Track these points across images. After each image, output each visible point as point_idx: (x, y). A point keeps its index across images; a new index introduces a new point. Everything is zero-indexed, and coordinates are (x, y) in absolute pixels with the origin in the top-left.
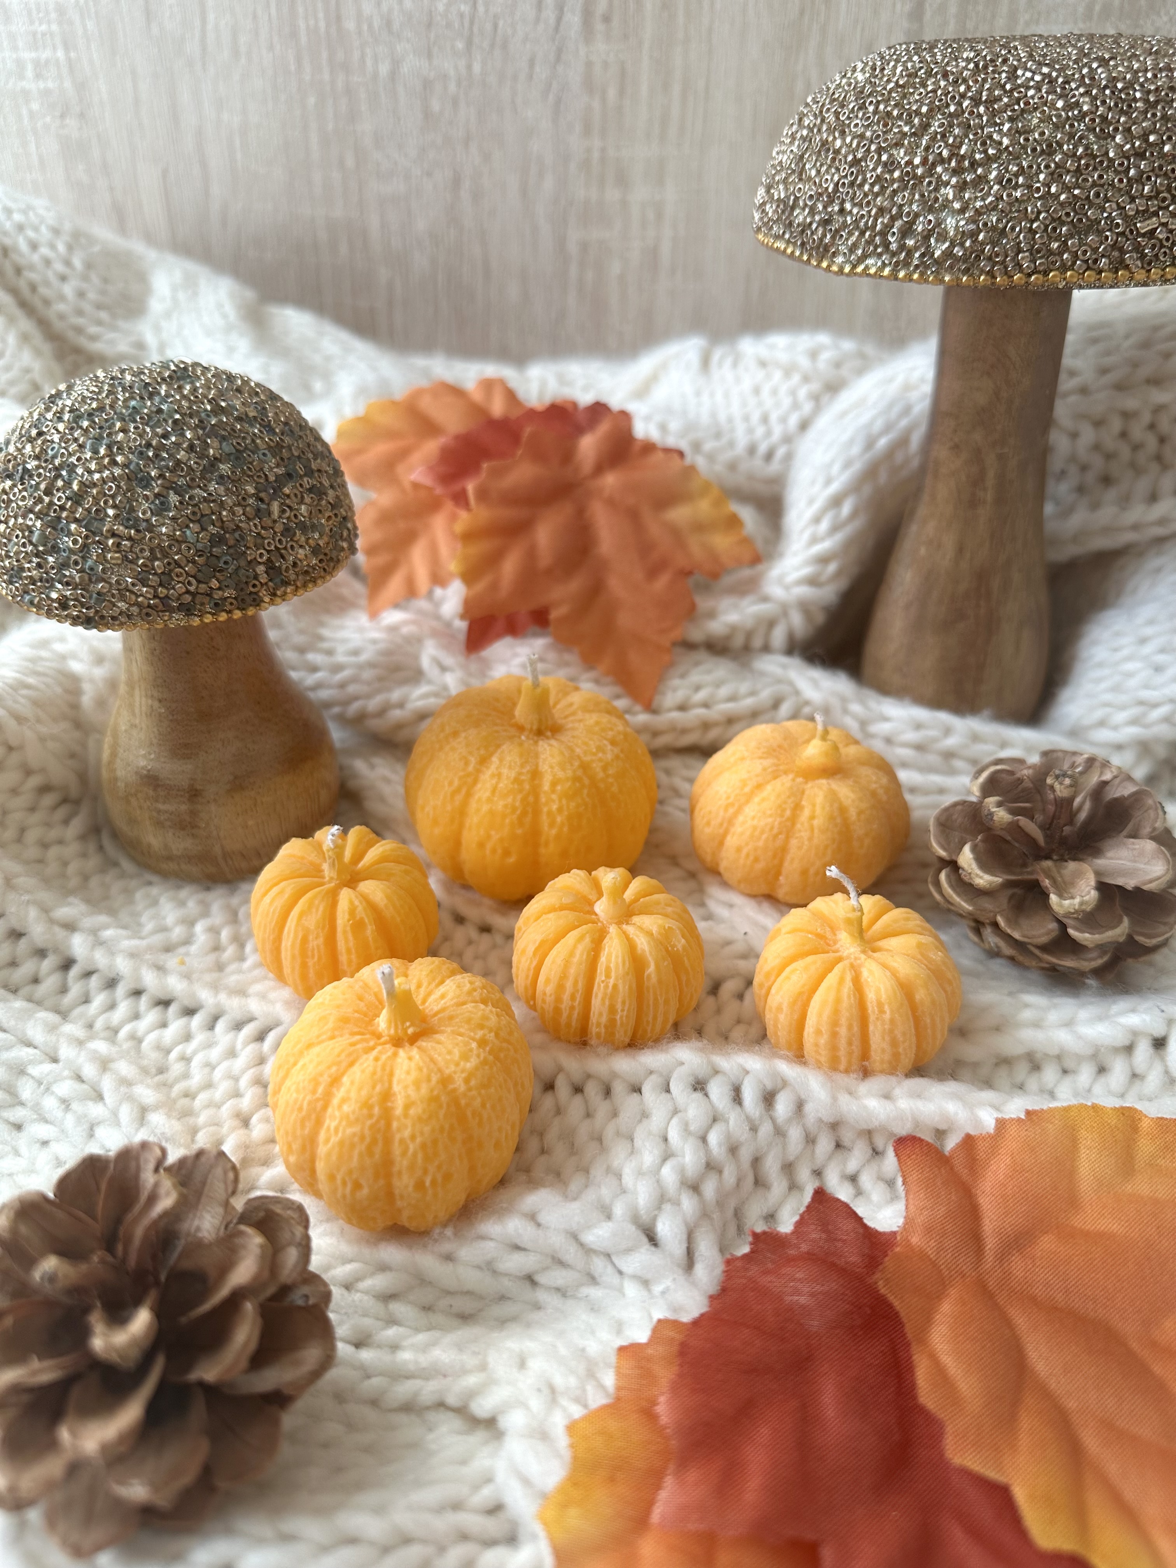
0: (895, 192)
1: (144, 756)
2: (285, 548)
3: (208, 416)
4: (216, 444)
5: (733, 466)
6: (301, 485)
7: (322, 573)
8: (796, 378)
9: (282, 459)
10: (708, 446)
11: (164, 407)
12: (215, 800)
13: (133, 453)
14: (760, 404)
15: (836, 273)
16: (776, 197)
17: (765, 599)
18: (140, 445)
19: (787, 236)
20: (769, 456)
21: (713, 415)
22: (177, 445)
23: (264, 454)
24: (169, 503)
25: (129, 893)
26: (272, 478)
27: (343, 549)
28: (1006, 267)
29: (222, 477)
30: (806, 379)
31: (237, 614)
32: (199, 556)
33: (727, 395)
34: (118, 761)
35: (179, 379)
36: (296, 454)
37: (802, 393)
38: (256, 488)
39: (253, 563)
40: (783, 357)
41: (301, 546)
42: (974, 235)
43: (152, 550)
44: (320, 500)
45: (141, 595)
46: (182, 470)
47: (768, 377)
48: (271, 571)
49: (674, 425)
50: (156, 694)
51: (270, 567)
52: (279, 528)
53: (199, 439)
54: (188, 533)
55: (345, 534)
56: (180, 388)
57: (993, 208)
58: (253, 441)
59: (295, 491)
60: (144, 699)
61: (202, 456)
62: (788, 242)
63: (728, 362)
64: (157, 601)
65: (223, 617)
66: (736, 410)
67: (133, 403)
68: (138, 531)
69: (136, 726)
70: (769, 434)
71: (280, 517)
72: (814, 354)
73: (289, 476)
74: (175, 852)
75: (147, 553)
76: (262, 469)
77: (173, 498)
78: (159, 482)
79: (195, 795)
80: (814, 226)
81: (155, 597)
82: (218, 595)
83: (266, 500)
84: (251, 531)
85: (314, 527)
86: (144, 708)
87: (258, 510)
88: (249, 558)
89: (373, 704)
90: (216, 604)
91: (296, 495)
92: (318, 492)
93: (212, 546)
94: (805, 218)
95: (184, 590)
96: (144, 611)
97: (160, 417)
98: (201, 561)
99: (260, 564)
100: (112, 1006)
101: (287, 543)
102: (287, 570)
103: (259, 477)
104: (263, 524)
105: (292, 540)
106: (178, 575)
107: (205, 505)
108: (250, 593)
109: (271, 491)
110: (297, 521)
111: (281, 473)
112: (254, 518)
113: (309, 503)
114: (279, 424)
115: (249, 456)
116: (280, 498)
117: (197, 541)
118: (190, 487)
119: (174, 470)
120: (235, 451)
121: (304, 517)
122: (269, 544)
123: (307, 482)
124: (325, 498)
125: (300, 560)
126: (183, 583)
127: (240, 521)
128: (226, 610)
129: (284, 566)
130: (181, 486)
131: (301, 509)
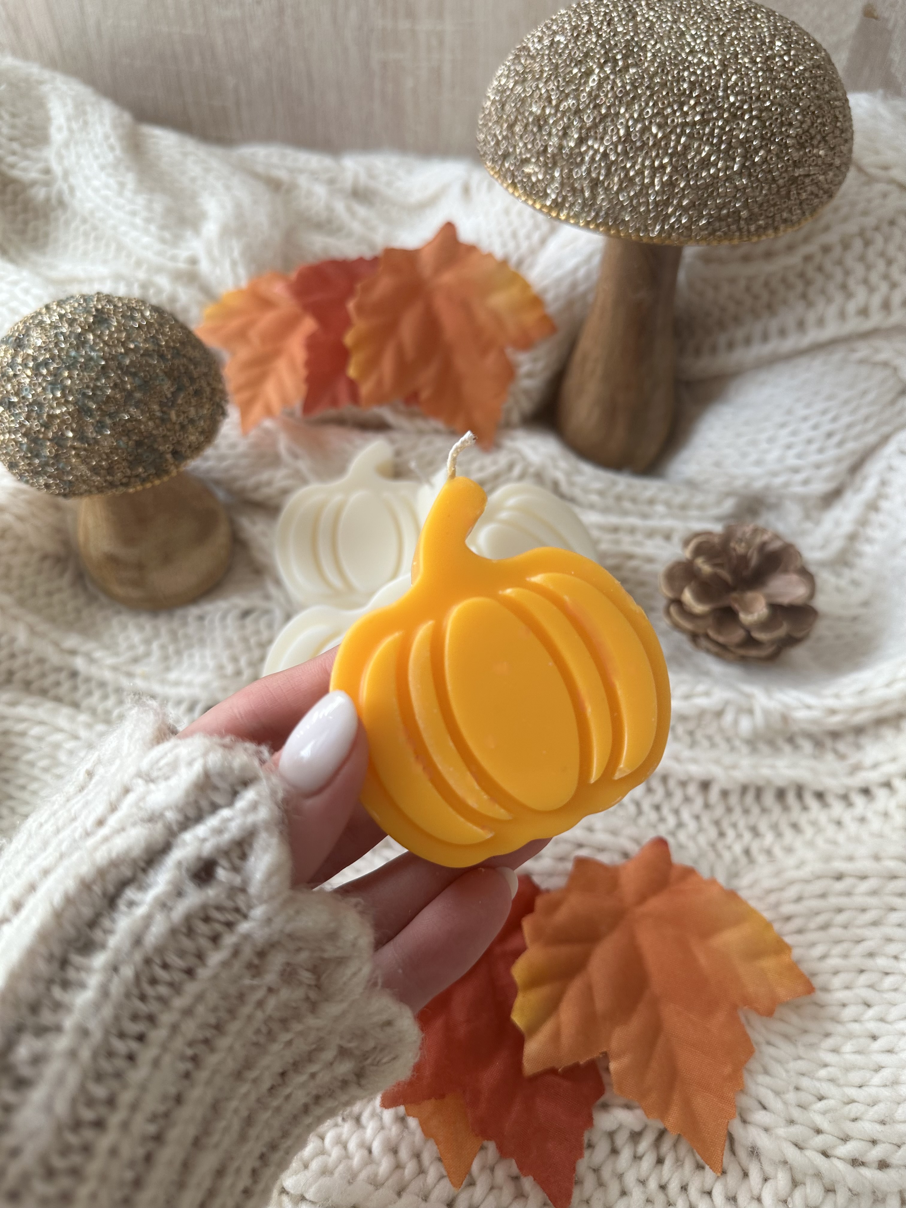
1: (107, 544)
4: (131, 380)
11: (94, 355)
12: (155, 569)
13: (79, 394)
18: (83, 388)
24: (107, 425)
25: (107, 620)
29: (137, 402)
33: (486, 215)
35: (100, 324)
36: (183, 370)
38: (160, 405)
39: (164, 453)
41: (192, 434)
43: (100, 456)
45: (96, 481)
46: (112, 402)
51: (175, 453)
52: (177, 427)
53: (119, 378)
54: (121, 443)
56: (103, 333)
58: (155, 371)
59: (185, 399)
61: (123, 390)
64: (107, 483)
65: (149, 485)
67: (73, 352)
69: (99, 526)
71: (177, 420)
73: (179, 389)
74: (133, 597)
75: (97, 458)
76: (162, 390)
77: (108, 421)
78: (98, 412)
79: (142, 567)
81: (105, 481)
82: (143, 475)
83: (167, 411)
84: (160, 434)
85: (199, 419)
87: (163, 419)
88: (161, 452)
90: (143, 480)
91: (186, 402)
93: (137, 449)
95: (122, 476)
96: (100, 489)
97: (92, 363)
98: (130, 458)
99: (168, 453)
100: (105, 697)
101: (183, 435)
102: (186, 451)
103: (161, 396)
104: (168, 427)
105: (187, 432)
106: (118, 468)
107: (130, 423)
108: (164, 470)
109: (170, 404)
110: (188, 419)
111: (175, 390)
112: (162, 426)
113: (194, 404)
114: (169, 350)
115: (153, 383)
116: (176, 406)
117: (128, 447)
118: (118, 413)
119: (107, 402)
120: (143, 383)
121: (192, 415)
122: (173, 440)
123: (192, 390)
124: (204, 396)
125: (193, 443)
126: (122, 472)
127: (153, 429)
128: (150, 481)
129: (184, 449)
130: (113, 413)
131: (190, 410)
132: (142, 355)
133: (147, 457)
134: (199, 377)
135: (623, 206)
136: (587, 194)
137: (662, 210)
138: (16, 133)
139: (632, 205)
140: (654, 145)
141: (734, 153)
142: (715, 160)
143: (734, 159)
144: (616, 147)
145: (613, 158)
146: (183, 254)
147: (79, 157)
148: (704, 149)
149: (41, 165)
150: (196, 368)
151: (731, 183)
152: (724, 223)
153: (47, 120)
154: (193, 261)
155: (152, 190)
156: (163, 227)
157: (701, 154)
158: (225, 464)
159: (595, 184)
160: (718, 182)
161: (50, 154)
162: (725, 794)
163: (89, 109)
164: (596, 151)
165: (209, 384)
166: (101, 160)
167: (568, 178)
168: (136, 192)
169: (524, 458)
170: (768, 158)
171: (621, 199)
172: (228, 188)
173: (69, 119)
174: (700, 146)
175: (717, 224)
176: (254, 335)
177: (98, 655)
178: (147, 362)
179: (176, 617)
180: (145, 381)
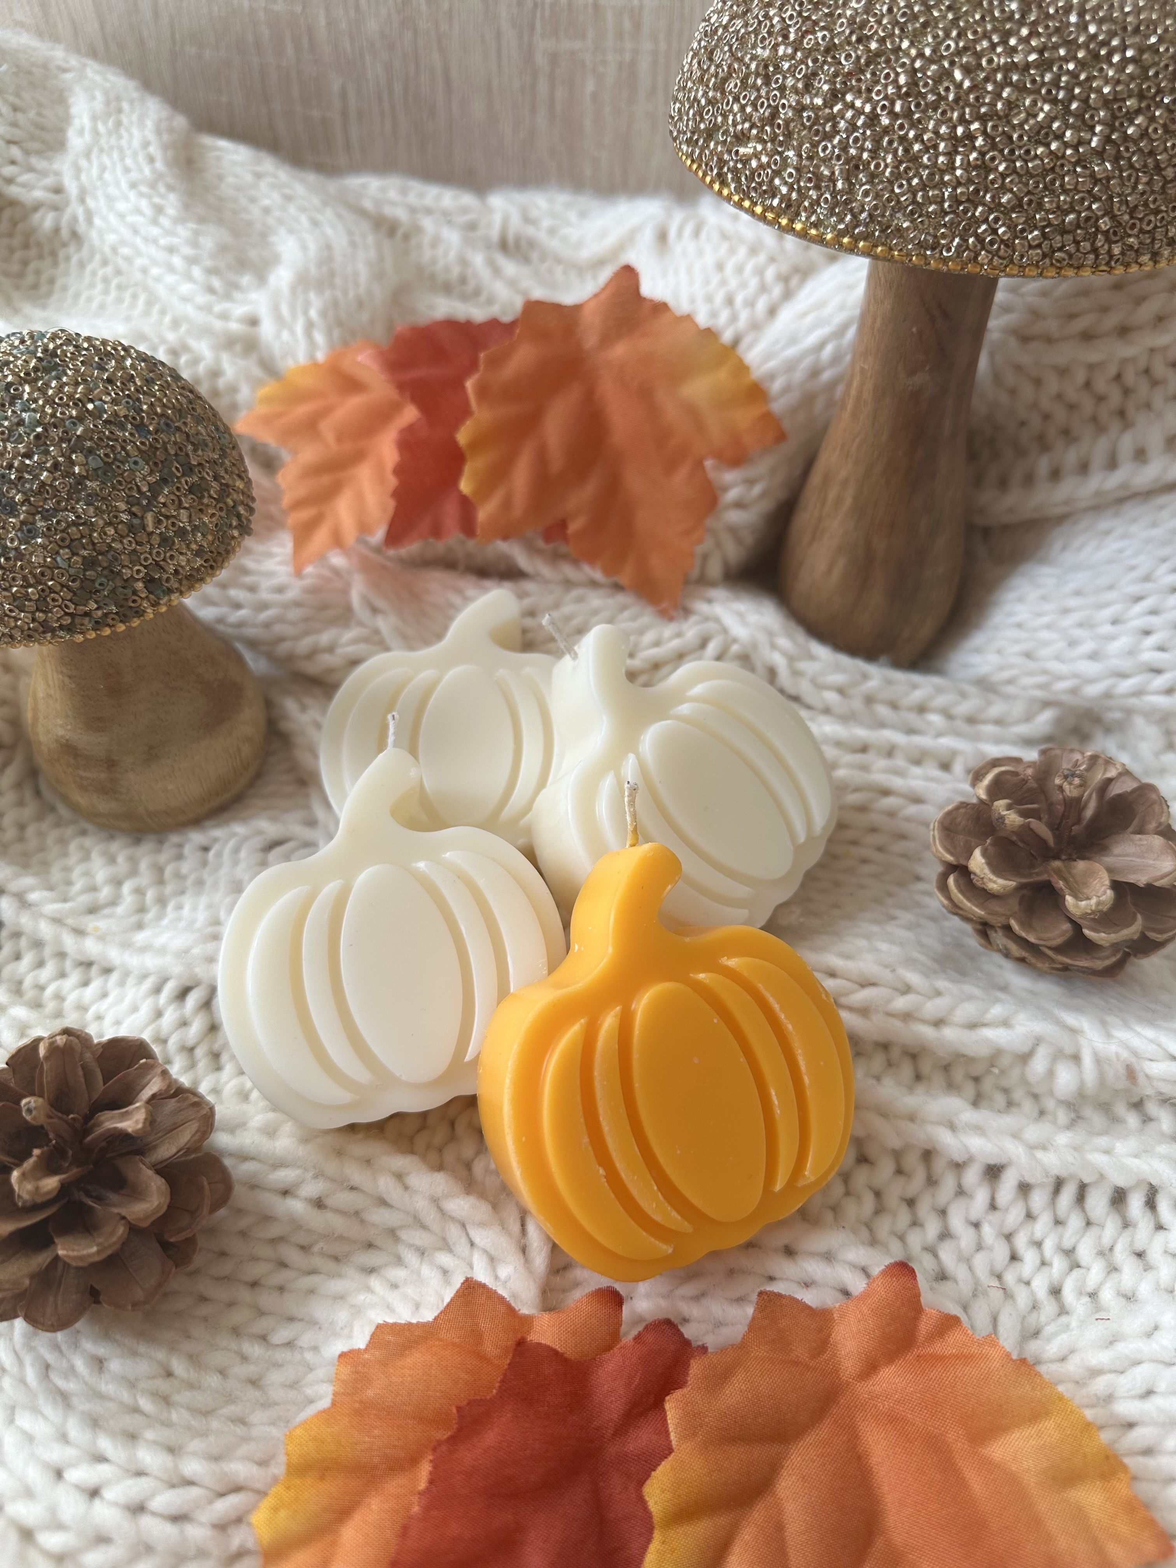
1: (62, 726)
3: (74, 424)
4: (82, 458)
6: (178, 489)
7: (210, 571)
8: (762, 257)
9: (156, 464)
11: (26, 416)
12: (132, 769)
22: (41, 466)
23: (136, 463)
24: (36, 529)
26: (145, 489)
27: (233, 538)
29: (90, 496)
31: (121, 627)
32: (73, 581)
33: (689, 270)
34: (39, 725)
36: (172, 452)
37: (770, 273)
38: (127, 503)
39: (131, 580)
41: (181, 554)
43: (24, 578)
44: (203, 497)
46: (48, 493)
48: (151, 585)
50: (65, 672)
51: (149, 581)
52: (156, 540)
53: (63, 456)
54: (59, 559)
56: (47, 385)
58: (123, 448)
59: (172, 497)
60: (55, 673)
61: (69, 474)
63: (690, 227)
64: (36, 624)
65: (107, 631)
66: (699, 292)
68: (7, 559)
69: (51, 696)
71: (156, 528)
73: (164, 481)
74: (102, 811)
75: (19, 582)
76: (133, 479)
77: (41, 524)
78: (24, 508)
79: (112, 765)
82: (96, 615)
83: (139, 514)
84: (124, 548)
85: (195, 528)
87: (132, 526)
88: (125, 577)
90: (97, 622)
91: (173, 501)
95: (62, 613)
96: (25, 633)
97: (21, 430)
98: (75, 585)
99: (138, 580)
100: (40, 964)
101: (165, 553)
102: (168, 580)
103: (130, 489)
104: (138, 539)
105: (171, 549)
106: (54, 600)
107: (74, 529)
108: (131, 607)
109: (145, 502)
110: (174, 529)
111: (154, 480)
112: (128, 535)
113: (187, 505)
114: (153, 419)
115: (119, 467)
116: (155, 507)
117: (69, 566)
118: (56, 510)
119: (39, 492)
120: (102, 465)
121: (182, 522)
122: (146, 559)
123: (185, 483)
124: (206, 494)
125: (182, 567)
126: (60, 606)
127: (113, 540)
128: (108, 625)
129: (165, 576)
130: (47, 511)
131: (179, 515)
132: (106, 422)
133: (101, 584)
134: (200, 464)
135: (898, 202)
136: (840, 185)
137: (965, 211)
138: (18, 134)
139: (914, 202)
140: (957, 100)
141: (1092, 117)
142: (1059, 127)
143: (1092, 128)
144: (893, 103)
145: (885, 121)
146: (239, 310)
147: (103, 169)
148: (1042, 109)
149: (49, 181)
150: (195, 450)
151: (1084, 167)
152: (1069, 238)
153: (67, 119)
154: (253, 322)
155: (201, 220)
156: (211, 271)
157: (1035, 116)
158: (264, 616)
159: (854, 167)
160: (1062, 165)
161: (63, 165)
162: (1024, 1189)
163: (125, 106)
164: (859, 112)
165: (216, 478)
166: (134, 175)
167: (810, 158)
168: (178, 220)
169: (725, 631)
170: (1150, 130)
171: (897, 191)
172: (315, 223)
173: (94, 118)
174: (1034, 103)
175: (1057, 241)
176: (327, 428)
177: (33, 897)
178: (111, 433)
179: (166, 846)
180: (105, 463)
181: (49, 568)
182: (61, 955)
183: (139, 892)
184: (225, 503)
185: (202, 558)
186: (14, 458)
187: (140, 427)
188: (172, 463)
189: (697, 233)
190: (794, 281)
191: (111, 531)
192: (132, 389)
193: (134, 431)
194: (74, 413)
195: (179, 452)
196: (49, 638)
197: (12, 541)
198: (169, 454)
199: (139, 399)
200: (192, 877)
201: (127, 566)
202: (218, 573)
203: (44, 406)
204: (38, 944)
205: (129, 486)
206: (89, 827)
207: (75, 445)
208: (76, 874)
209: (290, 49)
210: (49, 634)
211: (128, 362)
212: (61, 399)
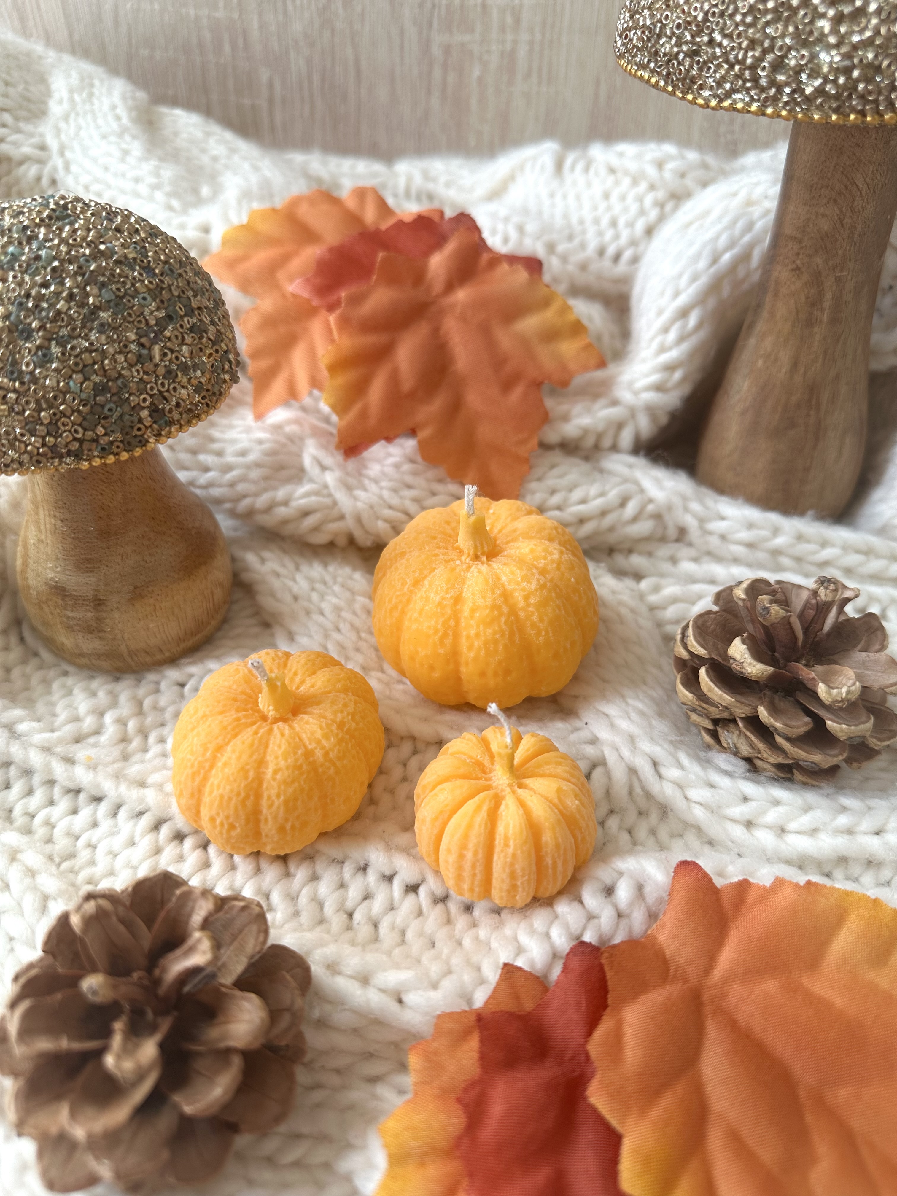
0: (768, 24)
1: (51, 569)
2: (168, 391)
3: (87, 261)
4: (95, 291)
5: (583, 267)
6: (182, 326)
7: (205, 408)
8: (643, 186)
9: (162, 302)
10: (561, 248)
11: (43, 253)
12: (117, 608)
13: (13, 304)
14: (609, 208)
15: (701, 106)
16: (641, 23)
17: (615, 403)
18: (19, 294)
19: (652, 65)
20: (617, 258)
21: (566, 216)
22: (57, 294)
23: (144, 299)
24: (51, 354)
25: (47, 683)
26: (153, 322)
27: (225, 381)
28: (878, 107)
29: (102, 325)
30: (652, 187)
31: (125, 456)
32: (84, 405)
33: (578, 198)
34: (29, 570)
35: (58, 219)
36: (176, 293)
37: (649, 200)
38: (137, 334)
39: (137, 408)
40: (633, 166)
41: (183, 387)
42: (847, 71)
43: (37, 402)
44: (201, 338)
45: (30, 444)
46: (63, 320)
47: (617, 183)
48: (155, 414)
49: (531, 228)
50: (58, 514)
51: (154, 410)
52: (161, 371)
53: (78, 287)
54: (71, 383)
55: (227, 366)
56: (61, 229)
57: (868, 43)
58: (133, 285)
59: (176, 333)
60: (47, 518)
61: (83, 304)
62: (652, 71)
63: (580, 167)
64: (46, 449)
65: (111, 459)
66: (588, 216)
67: (11, 249)
68: (22, 383)
69: (42, 541)
70: (617, 237)
71: (162, 360)
72: (660, 165)
73: (169, 318)
74: (85, 651)
75: (32, 405)
76: (142, 314)
77: (55, 350)
78: (40, 334)
79: (99, 605)
80: (681, 56)
81: (44, 445)
82: (103, 441)
83: (147, 345)
84: (133, 377)
85: (195, 367)
86: (48, 526)
87: (140, 356)
88: (132, 405)
89: (261, 502)
90: (103, 449)
91: (177, 337)
92: (198, 330)
93: (95, 396)
94: (671, 48)
95: (71, 438)
96: (34, 458)
97: (38, 264)
99: (144, 408)
101: (169, 385)
102: (170, 411)
103: (140, 322)
104: (145, 369)
105: (174, 382)
106: (64, 425)
107: (87, 354)
108: (136, 436)
109: (152, 335)
110: (178, 362)
111: (161, 316)
112: (136, 364)
113: (189, 343)
114: (158, 264)
115: (129, 301)
116: (161, 341)
117: (81, 391)
118: (71, 337)
119: (54, 320)
120: (113, 297)
121: (185, 358)
122: (152, 389)
123: (187, 322)
124: (205, 335)
125: (183, 400)
126: (70, 431)
127: (123, 368)
128: (113, 453)
129: (168, 408)
130: (62, 337)
131: (182, 350)
132: (117, 262)
133: (110, 410)
134: (199, 308)
138: (8, 103)
147: (79, 128)
149: (35, 140)
153: (48, 93)
155: (161, 160)
161: (46, 128)
163: (96, 83)
166: (104, 130)
168: (143, 159)
173: (71, 91)
177: (22, 727)
178: (121, 270)
179: (144, 682)
180: (117, 296)
181: (61, 392)
182: (51, 783)
183: (122, 722)
184: (220, 346)
185: (199, 395)
186: (32, 288)
187: (148, 269)
188: (175, 302)
189: (587, 169)
190: (669, 207)
191: (121, 358)
192: (138, 238)
193: (142, 271)
194: (87, 252)
195: (181, 294)
196: (56, 464)
197: (27, 365)
198: (173, 295)
199: (145, 247)
200: (171, 710)
201: (134, 394)
202: (211, 411)
203: (59, 245)
204: (27, 772)
205: (138, 319)
206: (70, 669)
207: (88, 278)
208: (59, 709)
209: (227, 48)
210: (57, 460)
211: (132, 220)
212: (75, 240)
